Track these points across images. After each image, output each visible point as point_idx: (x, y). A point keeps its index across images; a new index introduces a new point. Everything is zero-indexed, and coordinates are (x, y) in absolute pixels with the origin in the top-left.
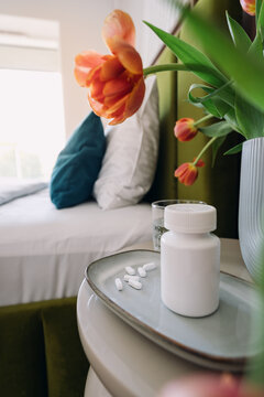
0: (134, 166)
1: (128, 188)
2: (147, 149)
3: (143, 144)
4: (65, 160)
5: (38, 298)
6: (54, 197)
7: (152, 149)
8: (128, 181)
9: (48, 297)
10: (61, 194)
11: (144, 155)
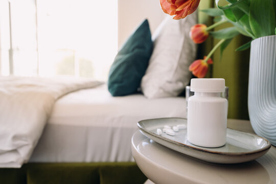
0: (175, 64)
1: (170, 82)
2: (187, 51)
3: (184, 47)
4: (120, 59)
5: (97, 160)
6: (111, 87)
7: (191, 51)
8: (170, 76)
9: (104, 160)
10: (116, 86)
11: (184, 56)
